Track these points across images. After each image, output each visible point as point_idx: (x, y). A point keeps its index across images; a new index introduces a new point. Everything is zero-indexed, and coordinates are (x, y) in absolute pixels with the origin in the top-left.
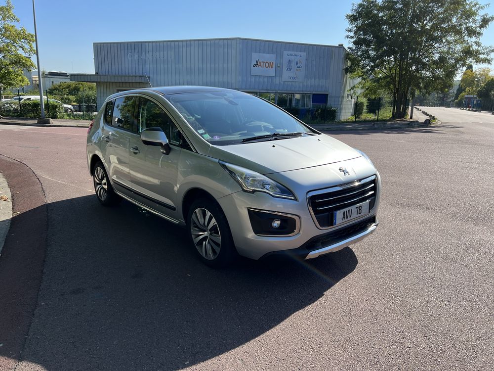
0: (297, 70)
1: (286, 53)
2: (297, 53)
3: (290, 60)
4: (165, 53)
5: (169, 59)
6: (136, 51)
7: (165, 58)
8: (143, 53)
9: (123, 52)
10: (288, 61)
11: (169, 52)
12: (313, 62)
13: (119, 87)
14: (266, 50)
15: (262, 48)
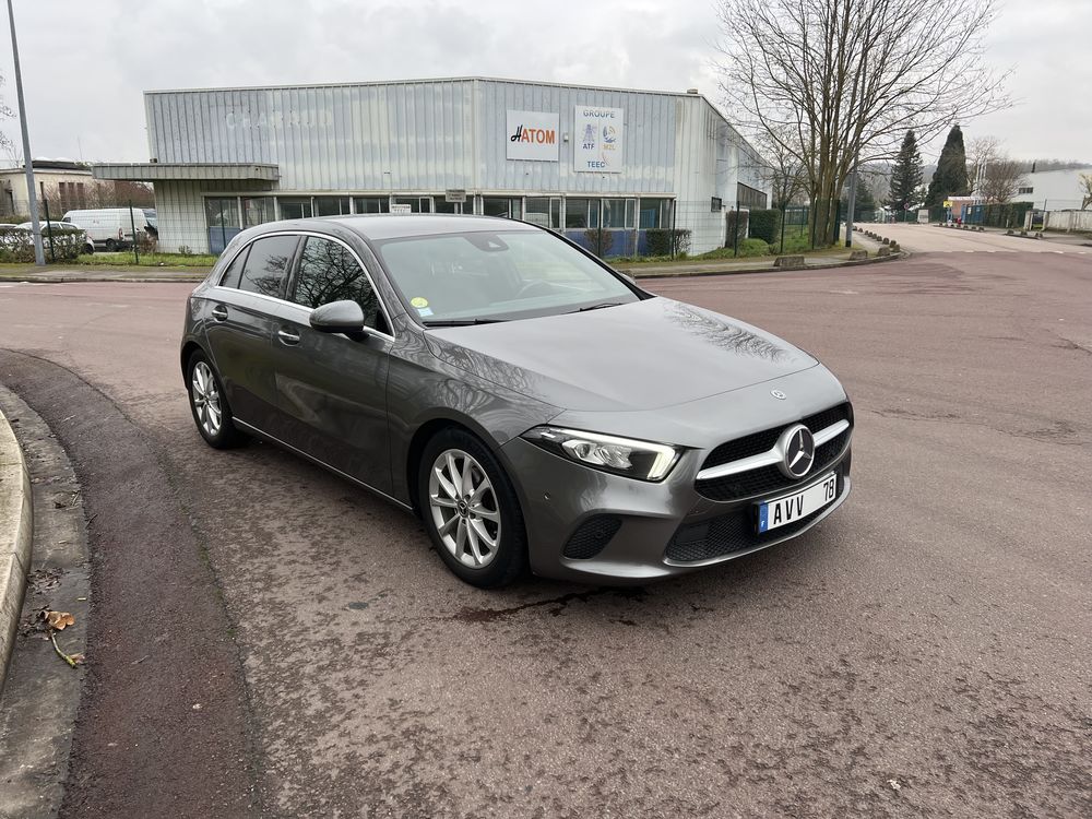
0: (606, 147)
1: (580, 110)
2: (604, 110)
3: (589, 126)
4: (313, 112)
5: (322, 125)
6: (246, 109)
7: (313, 123)
8: (262, 114)
9: (213, 111)
10: (586, 127)
11: (322, 112)
12: (640, 130)
13: (209, 190)
14: (537, 104)
15: (529, 99)
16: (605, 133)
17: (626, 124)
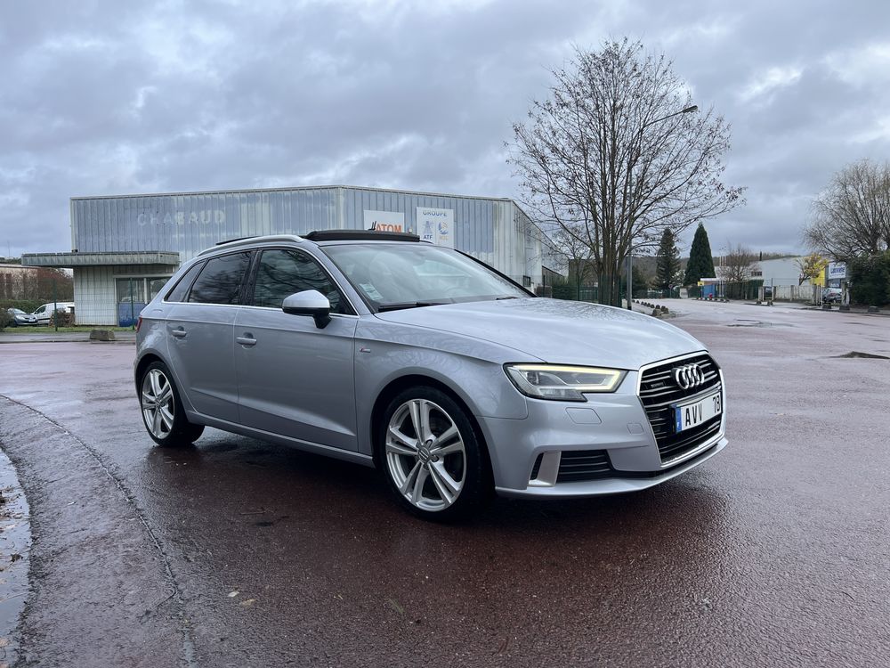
0: (441, 238)
1: (420, 210)
2: (438, 210)
3: (428, 222)
4: (209, 212)
5: (216, 221)
6: (154, 211)
7: (209, 220)
8: (168, 214)
9: (128, 212)
10: (425, 222)
11: (216, 212)
12: (466, 225)
13: (120, 273)
14: (387, 206)
15: (380, 203)
16: (440, 227)
17: (456, 221)
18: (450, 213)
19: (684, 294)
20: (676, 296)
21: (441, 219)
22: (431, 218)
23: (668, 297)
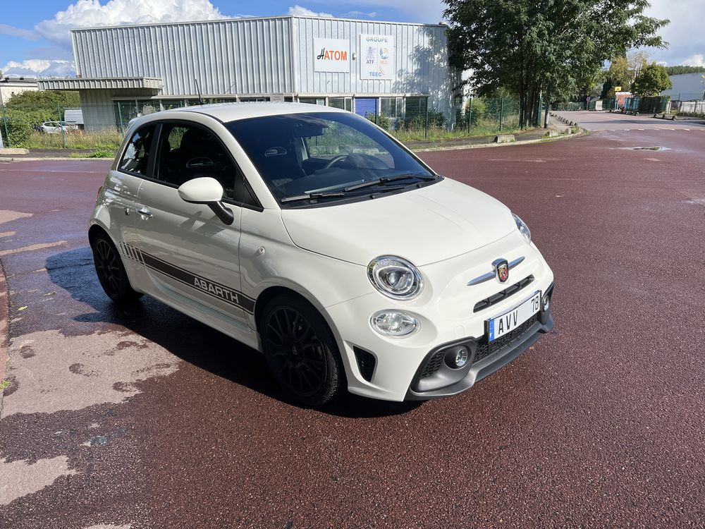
2: (380, 37)
3: (370, 48)
4: (187, 40)
10: (368, 49)
12: (405, 50)
13: (117, 96)
14: (335, 33)
15: (328, 31)
16: (381, 53)
17: (395, 46)
18: (391, 39)
19: (599, 106)
20: (593, 109)
21: (382, 45)
22: (373, 44)
23: (585, 109)
